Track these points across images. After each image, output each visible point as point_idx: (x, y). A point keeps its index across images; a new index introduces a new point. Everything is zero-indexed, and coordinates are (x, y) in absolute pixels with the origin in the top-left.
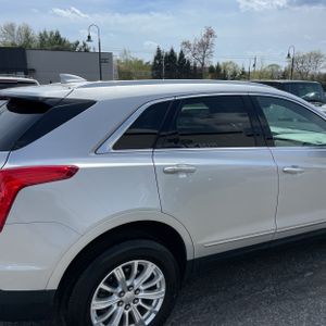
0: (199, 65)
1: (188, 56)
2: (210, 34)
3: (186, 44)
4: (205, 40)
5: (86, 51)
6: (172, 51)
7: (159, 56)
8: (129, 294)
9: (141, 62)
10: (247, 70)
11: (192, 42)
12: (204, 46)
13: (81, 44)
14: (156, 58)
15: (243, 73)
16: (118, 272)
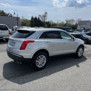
0: (43, 21)
1: (40, 19)
2: (46, 13)
3: (40, 16)
4: (45, 15)
5: (12, 16)
6: (36, 17)
7: (32, 18)
8: (41, 60)
9: (27, 20)
10: (56, 23)
11: (41, 15)
12: (45, 16)
13: (10, 14)
14: (31, 19)
15: (55, 24)
16: (40, 57)
